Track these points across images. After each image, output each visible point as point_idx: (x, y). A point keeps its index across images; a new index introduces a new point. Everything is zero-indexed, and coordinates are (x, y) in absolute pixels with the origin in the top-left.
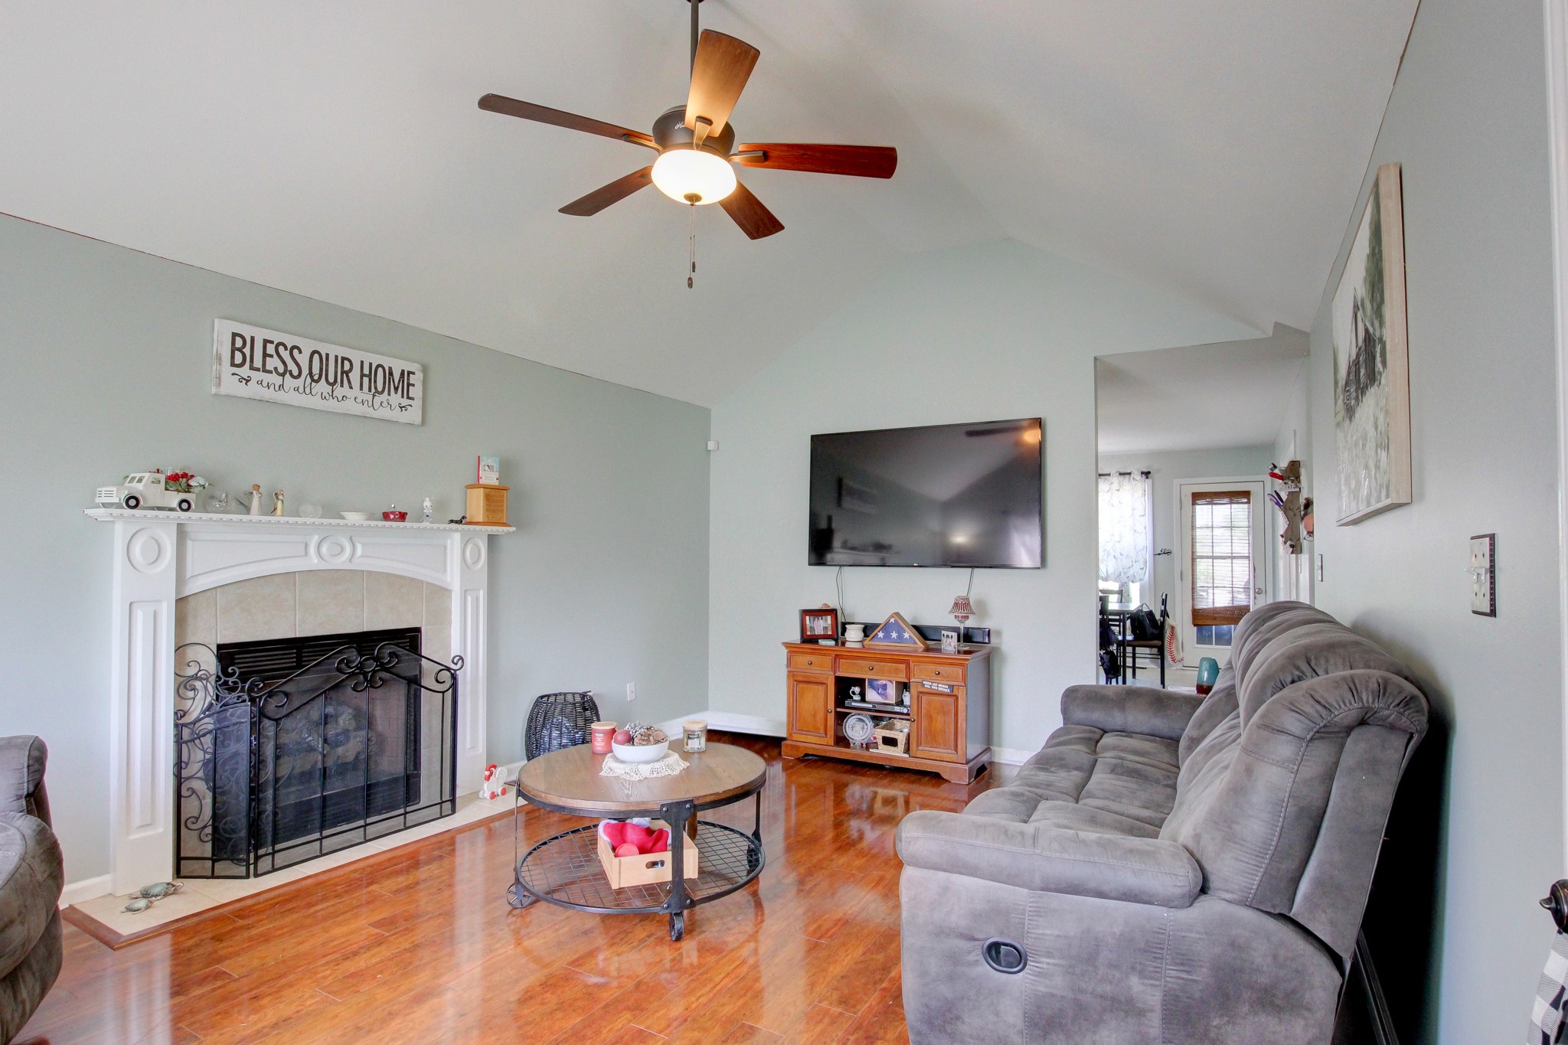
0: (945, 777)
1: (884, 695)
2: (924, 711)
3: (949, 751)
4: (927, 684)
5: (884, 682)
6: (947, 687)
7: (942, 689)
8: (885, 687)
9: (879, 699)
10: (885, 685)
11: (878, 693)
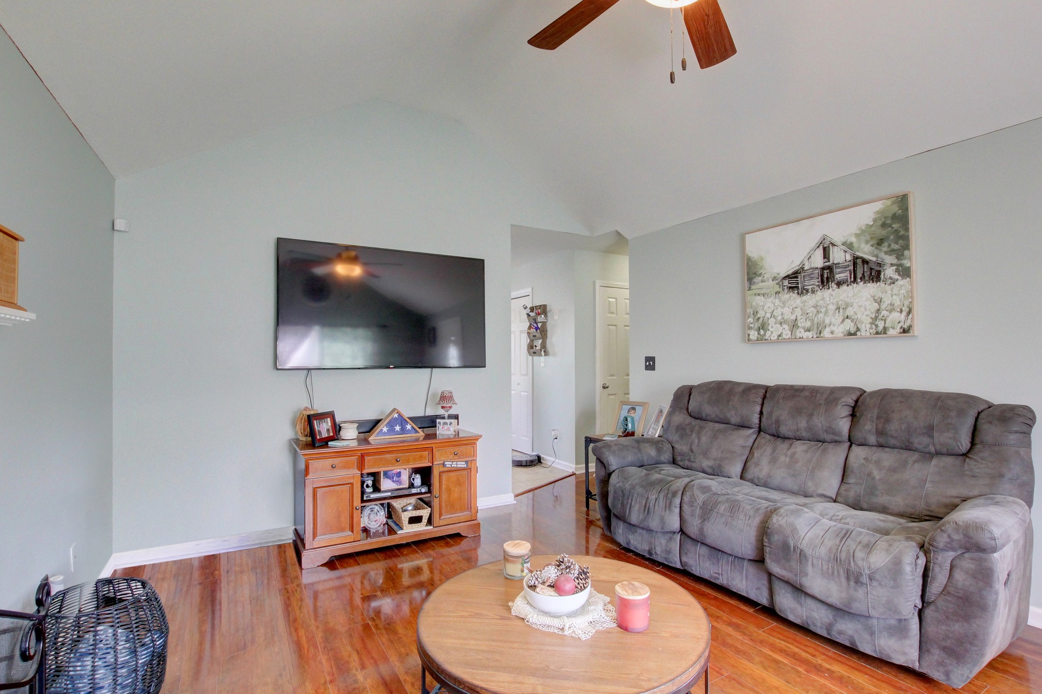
0: (464, 535)
1: (399, 482)
2: (444, 487)
3: (465, 513)
4: (448, 464)
5: (398, 471)
6: (464, 463)
7: (460, 466)
8: (399, 474)
9: (394, 486)
10: (400, 472)
11: (393, 481)
